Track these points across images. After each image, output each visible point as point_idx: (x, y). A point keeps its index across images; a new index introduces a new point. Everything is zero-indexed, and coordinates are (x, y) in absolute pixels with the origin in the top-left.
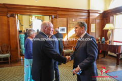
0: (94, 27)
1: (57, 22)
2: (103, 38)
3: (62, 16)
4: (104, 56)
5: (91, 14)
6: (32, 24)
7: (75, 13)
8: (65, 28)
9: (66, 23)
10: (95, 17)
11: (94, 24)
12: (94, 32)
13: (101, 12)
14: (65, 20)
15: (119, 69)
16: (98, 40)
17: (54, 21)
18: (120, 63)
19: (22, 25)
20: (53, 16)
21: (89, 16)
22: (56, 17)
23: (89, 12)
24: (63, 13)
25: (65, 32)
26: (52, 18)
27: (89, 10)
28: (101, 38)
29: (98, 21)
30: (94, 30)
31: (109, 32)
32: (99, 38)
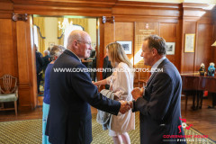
0: (193, 40)
1: (112, 30)
2: (212, 64)
3: (124, 18)
5: (186, 13)
6: (62, 35)
7: (150, 12)
8: (130, 43)
9: (131, 33)
10: (194, 20)
11: (193, 35)
12: (192, 51)
13: (210, 8)
14: (129, 25)
16: (201, 69)
17: (106, 29)
19: (42, 38)
20: (104, 19)
21: (181, 18)
22: (110, 21)
23: (181, 8)
24: (126, 11)
25: (130, 52)
26: (102, 23)
27: (181, 5)
28: (207, 66)
29: (201, 27)
30: (192, 47)
32: (203, 65)
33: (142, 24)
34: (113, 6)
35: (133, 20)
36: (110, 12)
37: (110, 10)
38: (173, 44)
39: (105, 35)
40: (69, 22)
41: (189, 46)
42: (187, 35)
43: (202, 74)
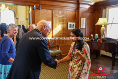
1: (40, 14)
2: (97, 35)
3: (46, 7)
4: (97, 57)
5: (81, 6)
7: (62, 4)
8: (50, 23)
10: (85, 10)
13: (92, 4)
14: (49, 12)
15: (115, 72)
16: (91, 38)
17: (36, 13)
18: (115, 64)
20: (35, 7)
21: (78, 8)
22: (38, 8)
23: (78, 3)
26: (33, 9)
28: (94, 35)
30: (84, 25)
31: (103, 28)
32: (92, 35)
33: (57, 11)
35: (52, 8)
36: (38, 3)
37: (38, 1)
38: (74, 23)
39: (36, 17)
40: (6, 7)
41: (83, 25)
42: (81, 18)
43: (92, 40)
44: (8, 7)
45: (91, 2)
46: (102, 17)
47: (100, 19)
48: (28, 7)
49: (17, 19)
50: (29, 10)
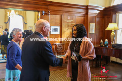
0: (94, 28)
3: (55, 12)
4: (107, 63)
5: (90, 11)
7: (71, 9)
8: (59, 28)
9: (59, 22)
10: (94, 15)
14: (58, 17)
20: (43, 12)
21: (87, 13)
22: (47, 14)
23: (87, 8)
24: (56, 8)
25: (59, 33)
26: (42, 14)
27: (87, 6)
30: (94, 30)
31: (113, 33)
32: (102, 41)
33: (65, 16)
34: (49, 5)
35: (61, 13)
37: (47, 7)
40: (15, 13)
41: (92, 30)
42: (91, 24)
43: (102, 46)
44: (17, 13)
45: (100, 7)
46: (112, 22)
47: (110, 24)
48: (37, 12)
49: (25, 24)
50: (38, 15)
